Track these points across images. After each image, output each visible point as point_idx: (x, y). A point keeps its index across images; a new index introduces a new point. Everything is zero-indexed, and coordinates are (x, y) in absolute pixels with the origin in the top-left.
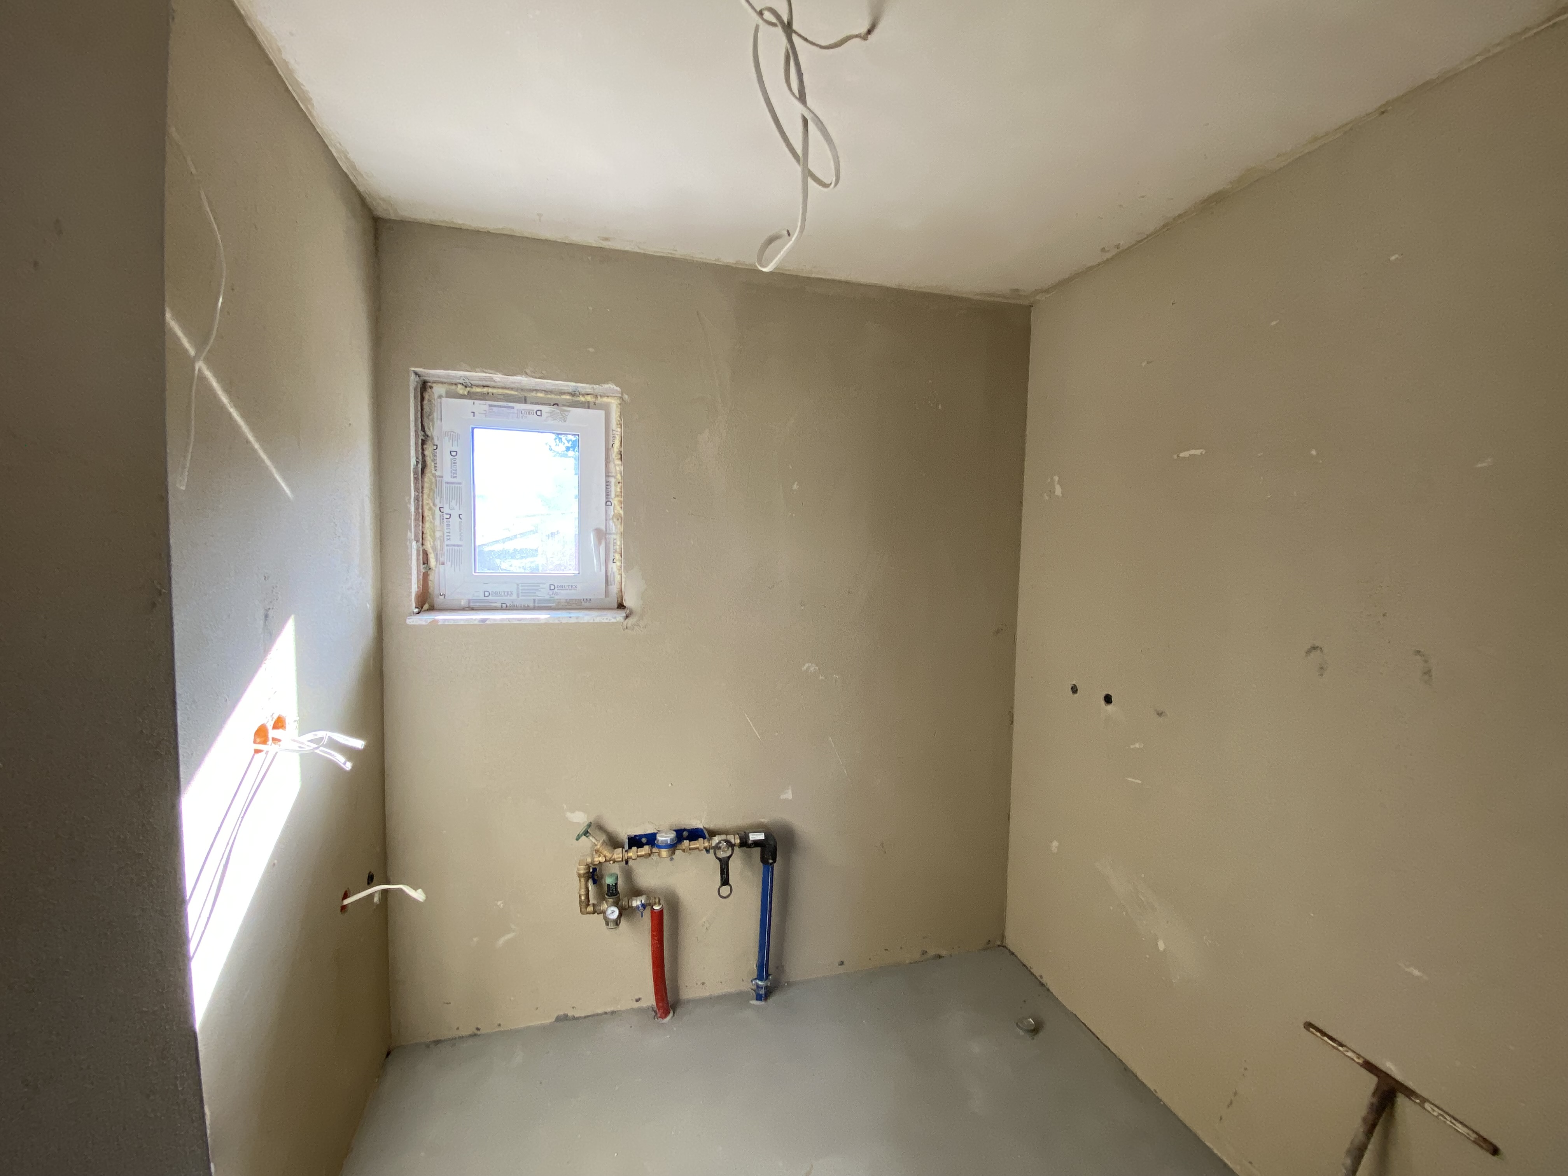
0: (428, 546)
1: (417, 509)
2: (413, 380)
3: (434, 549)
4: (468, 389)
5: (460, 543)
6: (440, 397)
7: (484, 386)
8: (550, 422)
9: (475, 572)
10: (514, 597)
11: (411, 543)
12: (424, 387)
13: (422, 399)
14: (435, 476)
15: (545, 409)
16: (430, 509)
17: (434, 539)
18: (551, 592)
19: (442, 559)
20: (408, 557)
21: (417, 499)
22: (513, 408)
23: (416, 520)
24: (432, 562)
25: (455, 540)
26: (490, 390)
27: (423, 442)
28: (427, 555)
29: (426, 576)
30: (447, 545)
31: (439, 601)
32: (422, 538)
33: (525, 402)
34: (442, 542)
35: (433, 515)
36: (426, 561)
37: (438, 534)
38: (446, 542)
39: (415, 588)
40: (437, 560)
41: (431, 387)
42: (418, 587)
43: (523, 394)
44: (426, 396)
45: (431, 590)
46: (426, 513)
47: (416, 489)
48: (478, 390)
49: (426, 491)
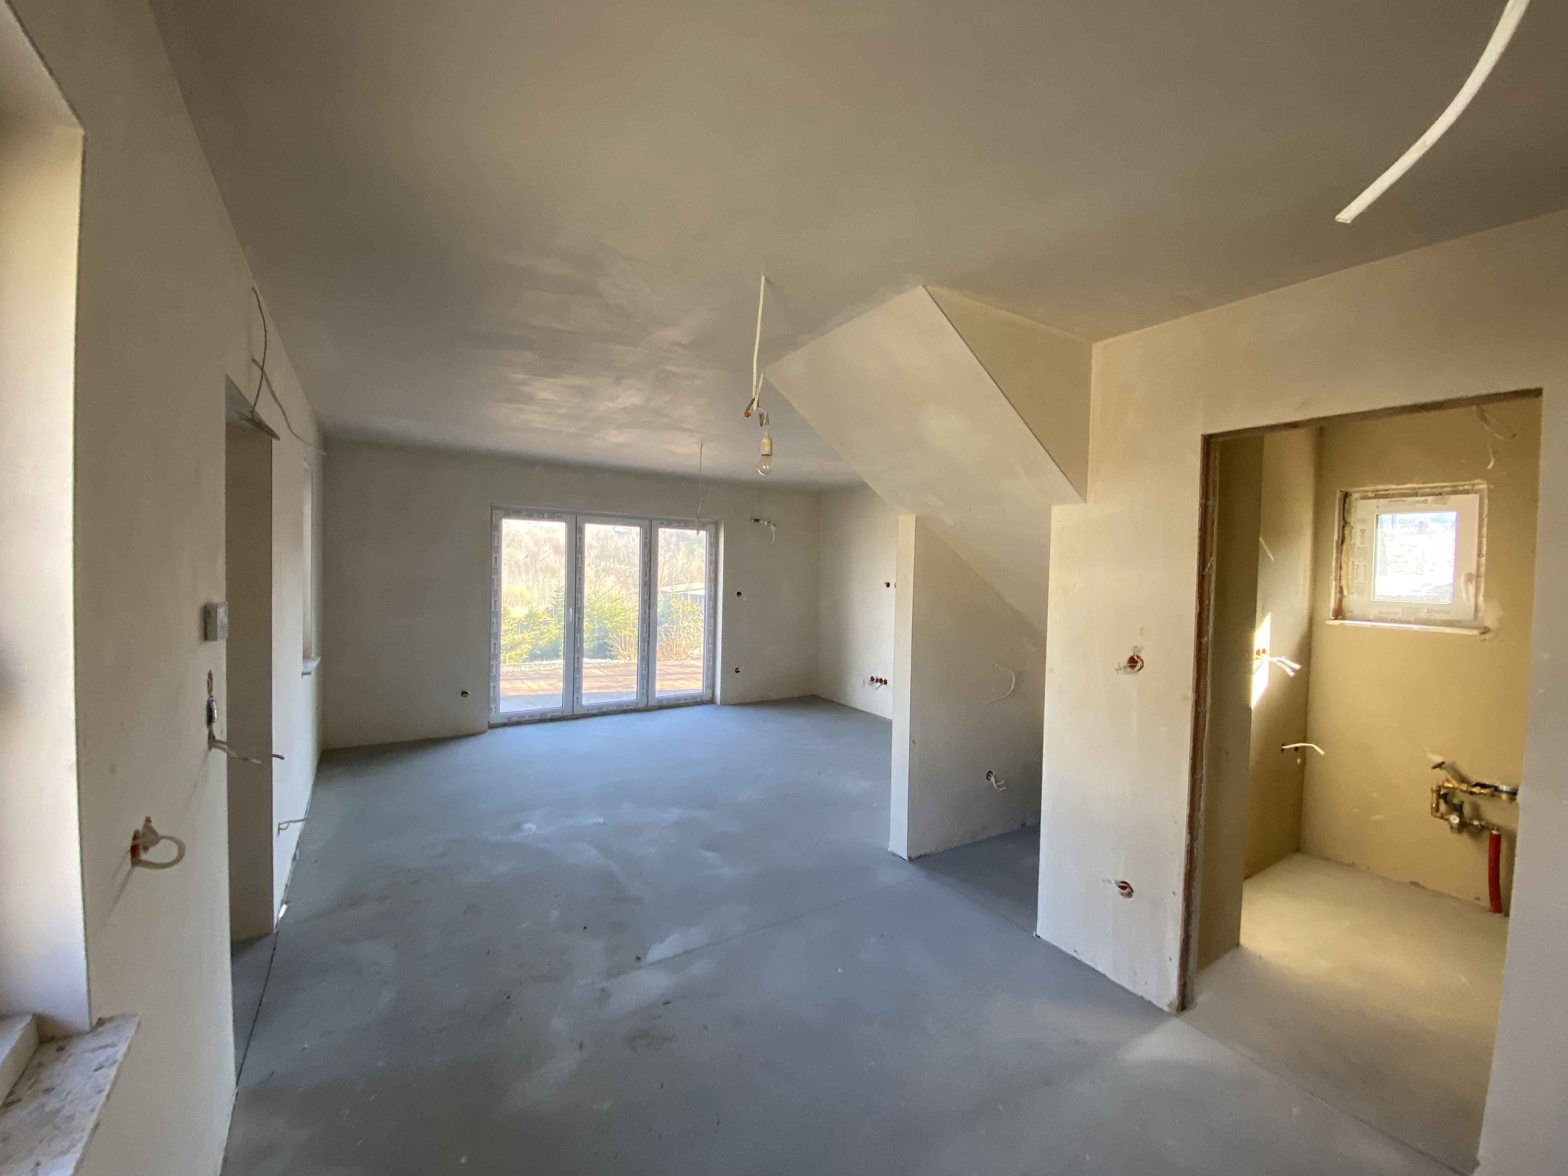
0: (1343, 583)
1: (1337, 563)
2: (1338, 495)
3: (1347, 585)
4: (1375, 493)
5: (1364, 582)
6: (1357, 499)
7: (1386, 490)
8: (1434, 506)
9: (1373, 599)
10: (1401, 614)
11: (1332, 581)
12: (1346, 496)
13: (1345, 502)
14: (1351, 544)
15: (1430, 498)
16: (1346, 563)
17: (1347, 579)
18: (1428, 614)
19: (1351, 591)
20: (1330, 589)
21: (1337, 558)
22: (1405, 501)
23: (1336, 569)
24: (1345, 592)
25: (1361, 580)
26: (1390, 492)
27: (1344, 527)
28: (1342, 588)
29: (1340, 601)
30: (1356, 583)
31: (1348, 614)
32: (1339, 579)
33: (1417, 496)
34: (1352, 582)
35: (1348, 566)
36: (1341, 591)
37: (1350, 577)
38: (1355, 581)
39: (1332, 605)
40: (1348, 591)
41: (1351, 495)
42: (1335, 606)
43: (1414, 491)
44: (1347, 500)
45: (1344, 608)
46: (1343, 565)
47: (1337, 552)
48: (1381, 493)
49: (1344, 553)
